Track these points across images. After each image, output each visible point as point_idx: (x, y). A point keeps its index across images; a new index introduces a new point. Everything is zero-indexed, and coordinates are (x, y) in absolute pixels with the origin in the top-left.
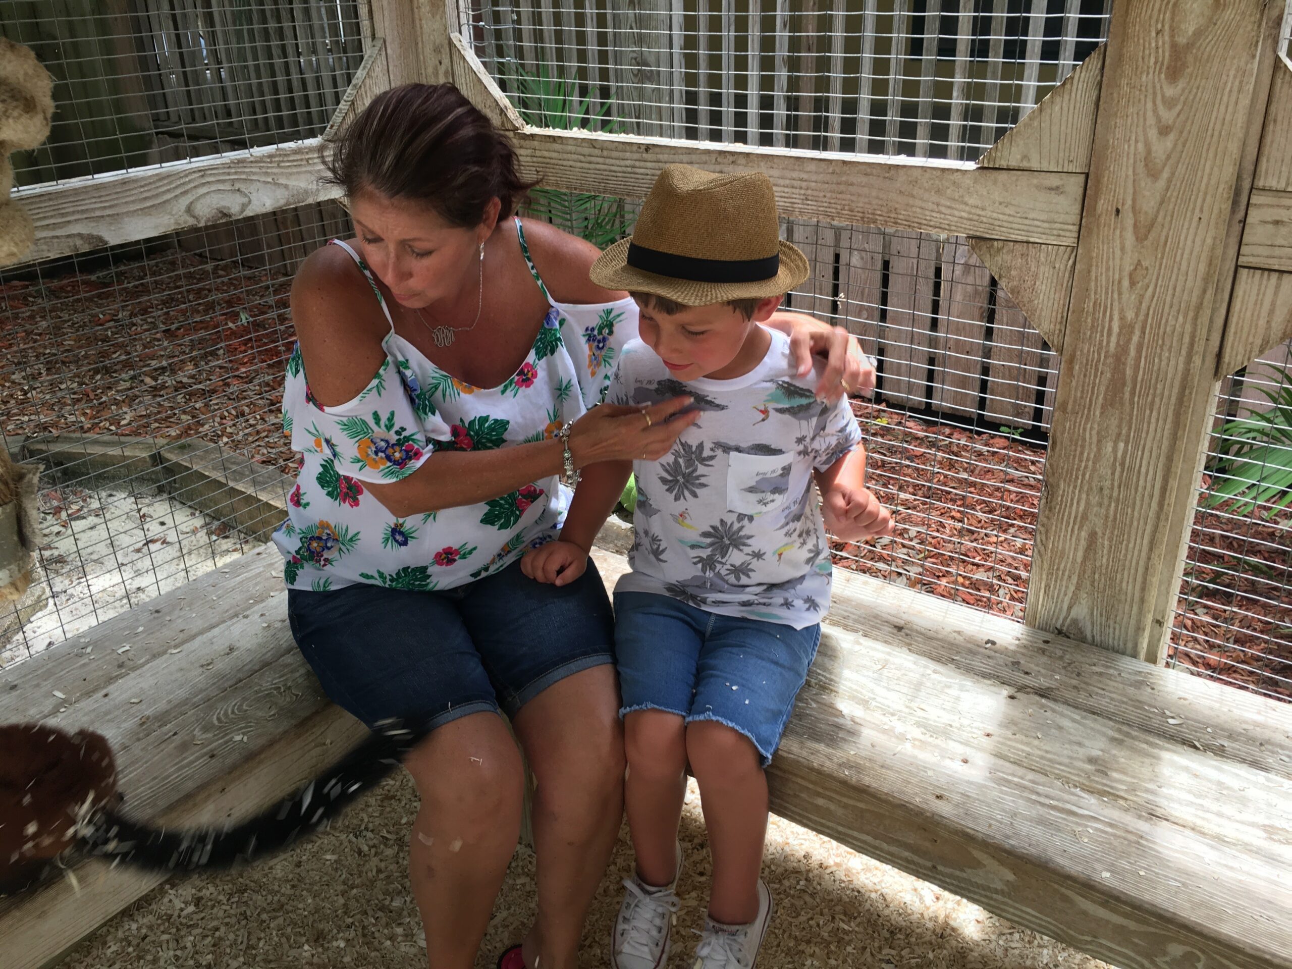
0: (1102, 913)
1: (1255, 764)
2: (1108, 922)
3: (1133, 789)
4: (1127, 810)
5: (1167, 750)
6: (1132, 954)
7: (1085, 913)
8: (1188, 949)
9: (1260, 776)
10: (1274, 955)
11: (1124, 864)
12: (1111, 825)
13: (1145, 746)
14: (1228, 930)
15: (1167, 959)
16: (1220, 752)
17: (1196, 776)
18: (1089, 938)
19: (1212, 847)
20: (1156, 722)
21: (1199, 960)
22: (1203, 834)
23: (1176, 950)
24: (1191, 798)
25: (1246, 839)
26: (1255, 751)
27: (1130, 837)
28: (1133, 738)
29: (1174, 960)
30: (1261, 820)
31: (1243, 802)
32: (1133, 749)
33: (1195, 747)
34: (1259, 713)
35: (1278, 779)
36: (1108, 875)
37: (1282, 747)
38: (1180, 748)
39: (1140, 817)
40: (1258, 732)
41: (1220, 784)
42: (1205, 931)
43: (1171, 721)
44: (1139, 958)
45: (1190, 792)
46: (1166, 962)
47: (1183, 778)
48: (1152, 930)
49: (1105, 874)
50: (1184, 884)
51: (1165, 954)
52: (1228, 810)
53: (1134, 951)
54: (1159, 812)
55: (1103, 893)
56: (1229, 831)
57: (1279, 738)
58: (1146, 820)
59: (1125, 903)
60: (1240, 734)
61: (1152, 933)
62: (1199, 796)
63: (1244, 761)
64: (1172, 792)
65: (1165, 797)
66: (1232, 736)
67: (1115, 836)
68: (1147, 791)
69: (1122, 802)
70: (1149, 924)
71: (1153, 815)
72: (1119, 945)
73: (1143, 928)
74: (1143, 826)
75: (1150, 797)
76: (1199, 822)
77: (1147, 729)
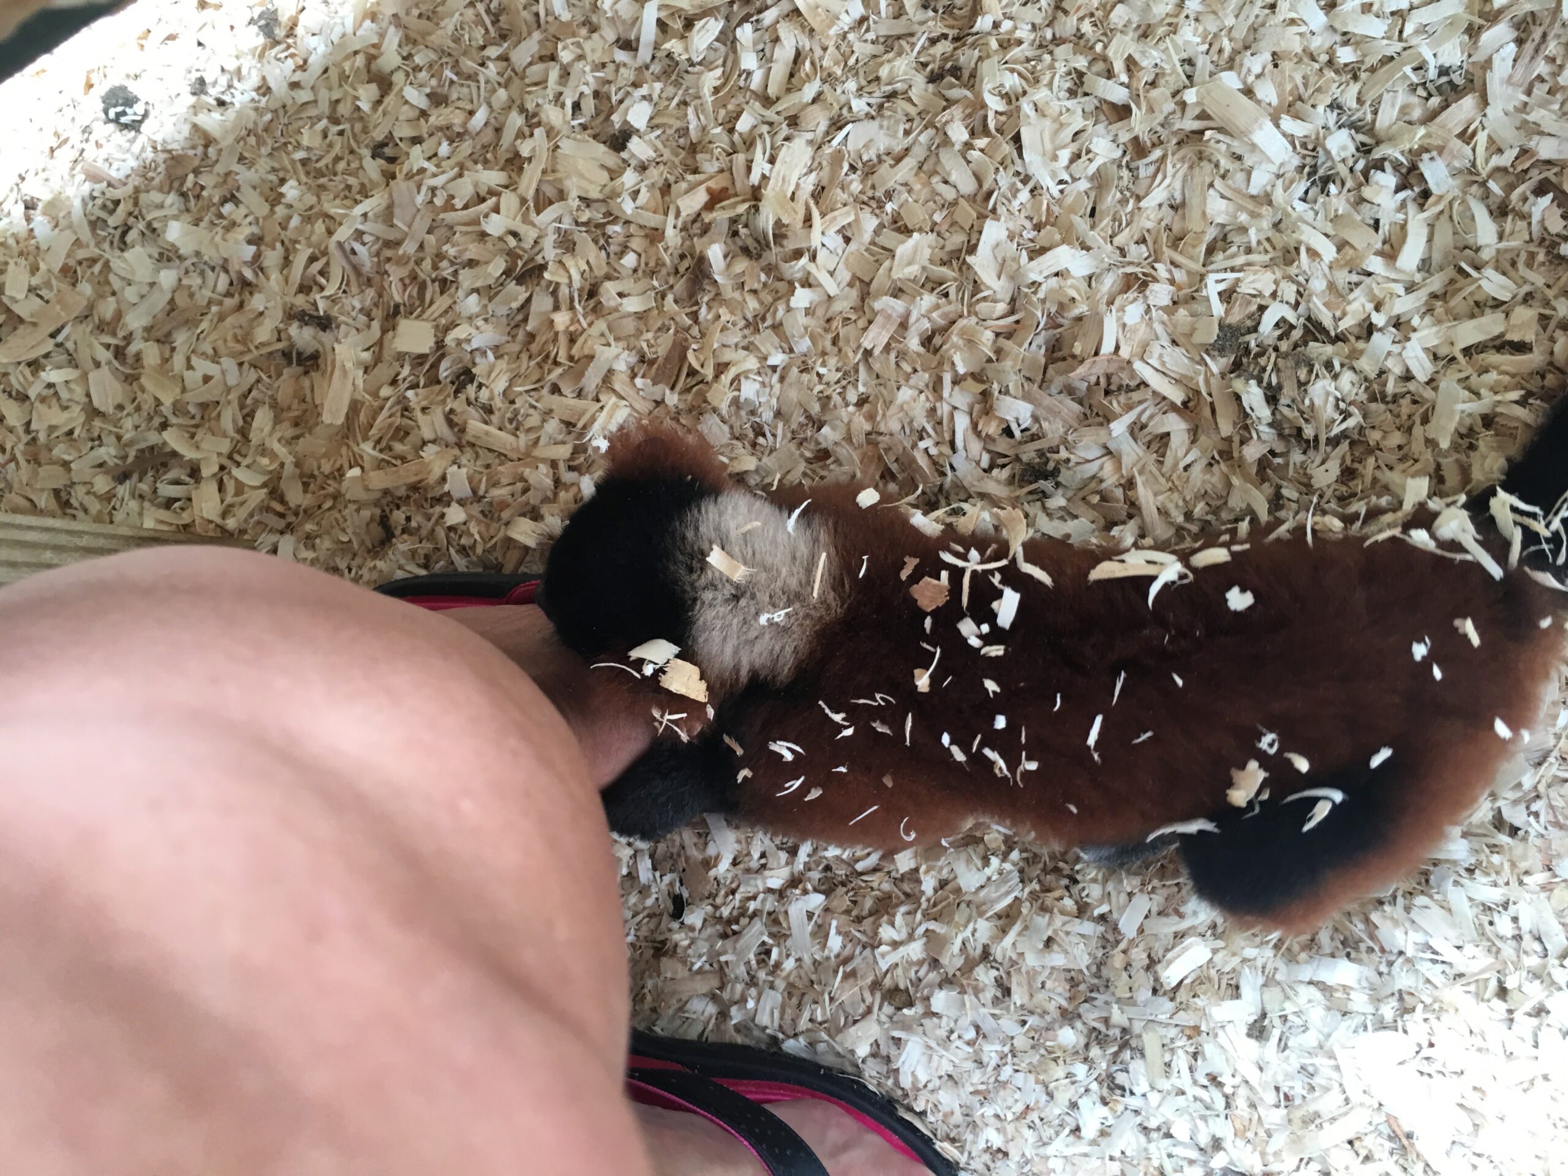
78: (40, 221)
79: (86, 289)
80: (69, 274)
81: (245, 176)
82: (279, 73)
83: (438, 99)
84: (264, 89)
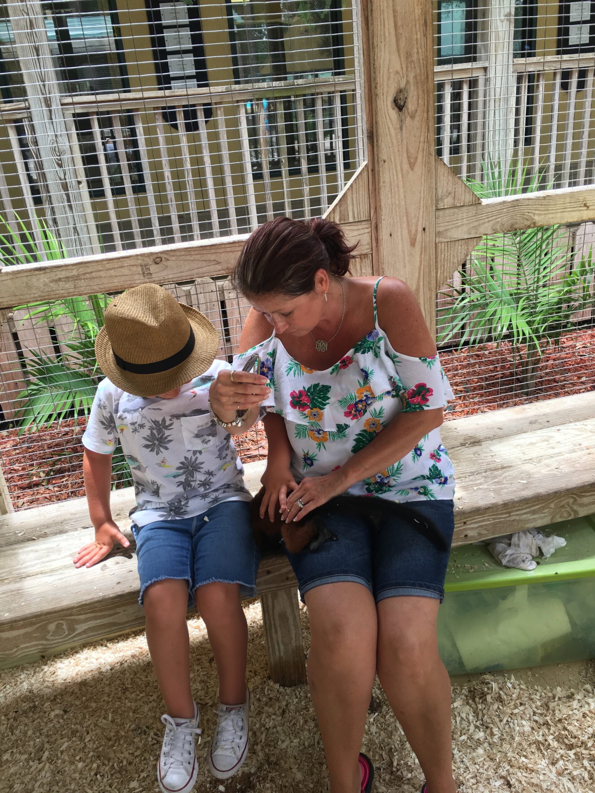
0: (14, 633)
1: (61, 532)
2: (19, 636)
3: (10, 573)
4: (9, 583)
5: (21, 548)
6: (36, 643)
7: (7, 639)
8: (56, 623)
9: (64, 536)
10: (86, 601)
11: (14, 605)
12: (3, 593)
13: (10, 552)
14: (66, 602)
15: (51, 634)
16: (45, 536)
17: (37, 551)
18: (15, 650)
19: (51, 576)
20: (13, 539)
21: (63, 625)
22: (46, 573)
23: (52, 627)
24: (37, 561)
25: (64, 564)
26: (60, 527)
27: (14, 593)
28: (4, 551)
29: (53, 632)
30: (68, 553)
31: (59, 551)
32: (5, 556)
33: (34, 540)
34: (57, 511)
35: (73, 533)
36: (7, 614)
37: (70, 519)
38: (27, 544)
39: (16, 582)
40: (59, 519)
41: (47, 549)
42: (57, 609)
43: (19, 535)
44: (40, 642)
45: (36, 559)
46: (52, 636)
47: (32, 555)
48: (38, 625)
49: (7, 615)
50: (43, 597)
51: (49, 632)
52: (53, 557)
53: (36, 640)
54: (24, 575)
55: (8, 623)
56: (55, 565)
57: (69, 516)
58: (19, 582)
59: (20, 621)
60: (52, 524)
61: (39, 627)
62: (40, 558)
63: (56, 534)
64: (28, 564)
65: (25, 568)
66: (48, 526)
67: (7, 596)
68: (17, 569)
69: (6, 581)
70: (35, 624)
71: (21, 578)
72: (29, 643)
73: (34, 627)
74: (18, 585)
75: (19, 571)
76: (42, 569)
77: (11, 544)
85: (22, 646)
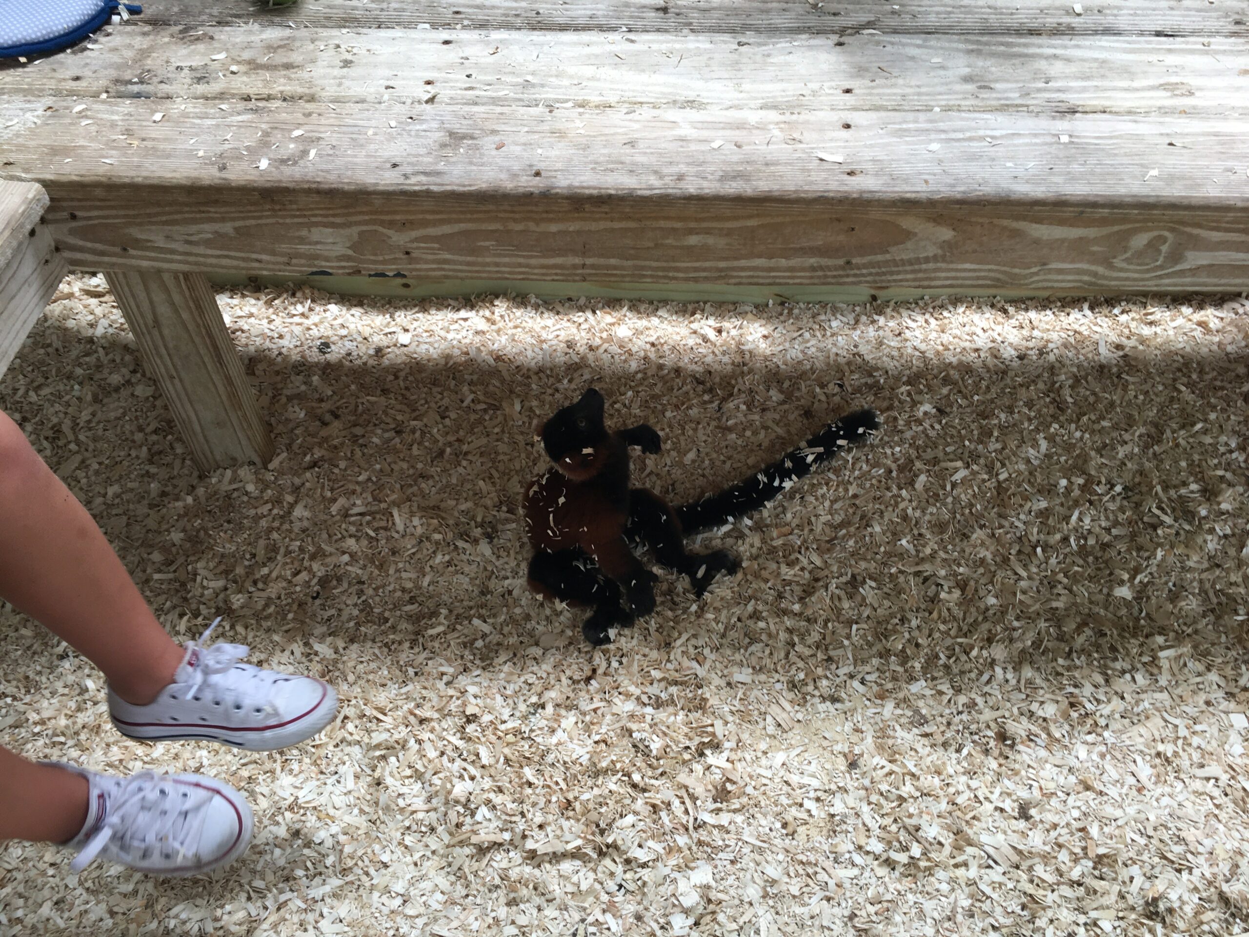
78: (279, 359)
79: (279, 378)
80: (277, 373)
81: (344, 378)
82: (371, 362)
83: (407, 388)
84: (365, 364)
85: (1053, 266)
